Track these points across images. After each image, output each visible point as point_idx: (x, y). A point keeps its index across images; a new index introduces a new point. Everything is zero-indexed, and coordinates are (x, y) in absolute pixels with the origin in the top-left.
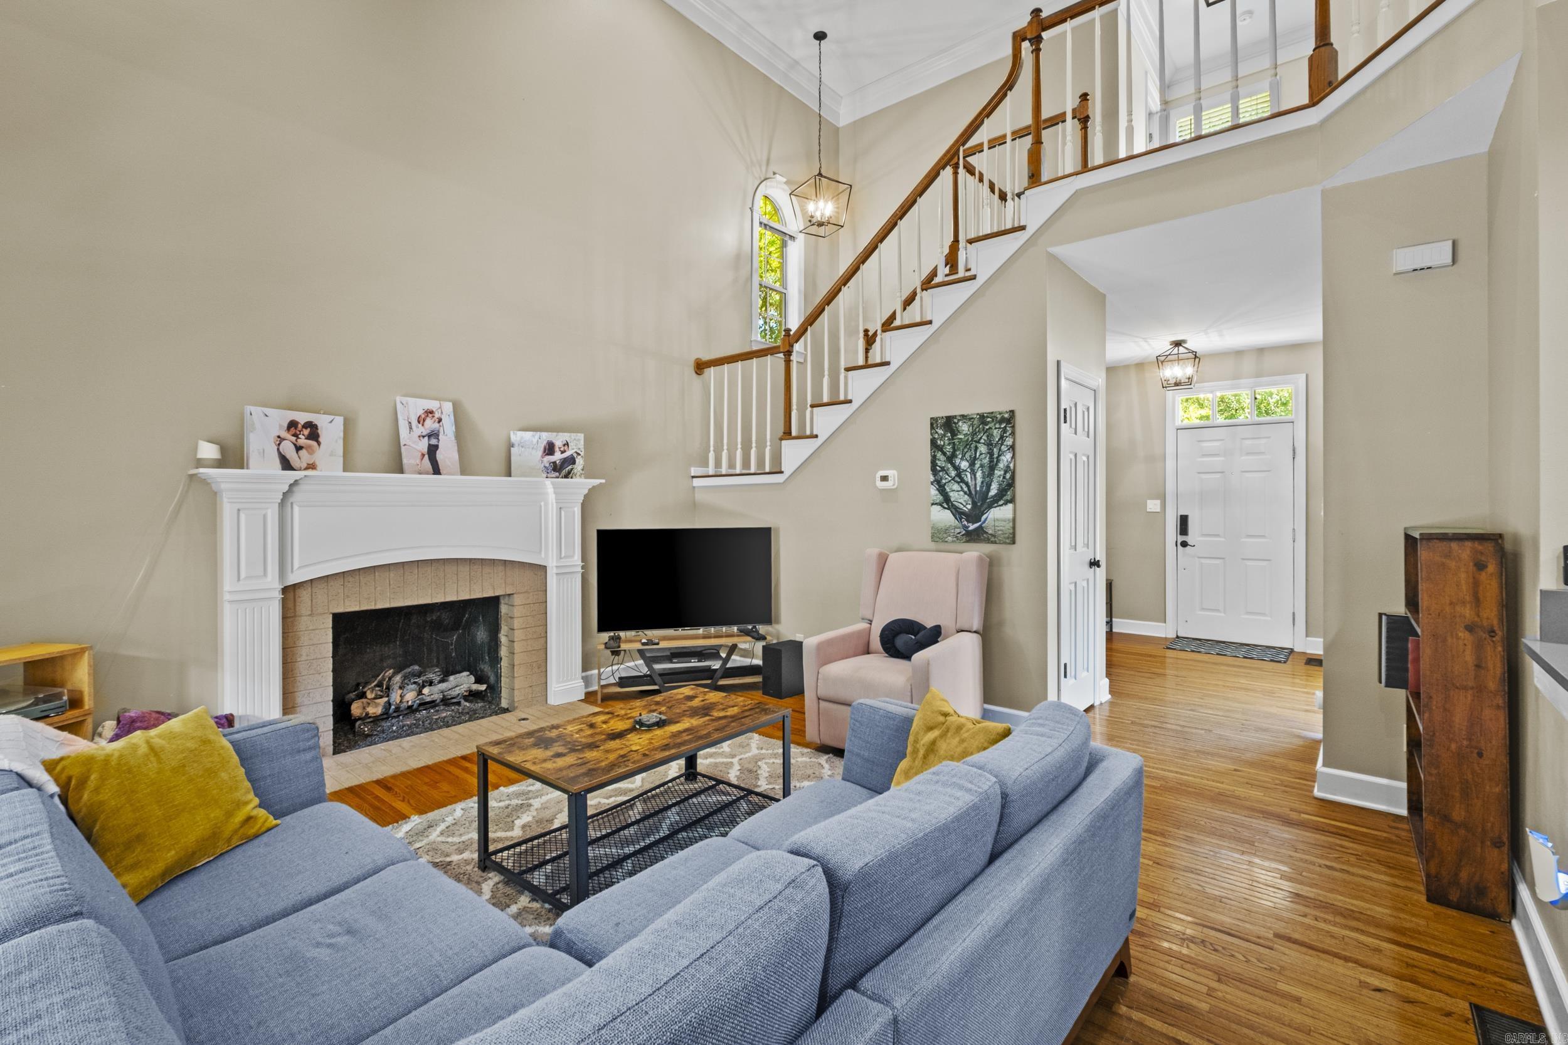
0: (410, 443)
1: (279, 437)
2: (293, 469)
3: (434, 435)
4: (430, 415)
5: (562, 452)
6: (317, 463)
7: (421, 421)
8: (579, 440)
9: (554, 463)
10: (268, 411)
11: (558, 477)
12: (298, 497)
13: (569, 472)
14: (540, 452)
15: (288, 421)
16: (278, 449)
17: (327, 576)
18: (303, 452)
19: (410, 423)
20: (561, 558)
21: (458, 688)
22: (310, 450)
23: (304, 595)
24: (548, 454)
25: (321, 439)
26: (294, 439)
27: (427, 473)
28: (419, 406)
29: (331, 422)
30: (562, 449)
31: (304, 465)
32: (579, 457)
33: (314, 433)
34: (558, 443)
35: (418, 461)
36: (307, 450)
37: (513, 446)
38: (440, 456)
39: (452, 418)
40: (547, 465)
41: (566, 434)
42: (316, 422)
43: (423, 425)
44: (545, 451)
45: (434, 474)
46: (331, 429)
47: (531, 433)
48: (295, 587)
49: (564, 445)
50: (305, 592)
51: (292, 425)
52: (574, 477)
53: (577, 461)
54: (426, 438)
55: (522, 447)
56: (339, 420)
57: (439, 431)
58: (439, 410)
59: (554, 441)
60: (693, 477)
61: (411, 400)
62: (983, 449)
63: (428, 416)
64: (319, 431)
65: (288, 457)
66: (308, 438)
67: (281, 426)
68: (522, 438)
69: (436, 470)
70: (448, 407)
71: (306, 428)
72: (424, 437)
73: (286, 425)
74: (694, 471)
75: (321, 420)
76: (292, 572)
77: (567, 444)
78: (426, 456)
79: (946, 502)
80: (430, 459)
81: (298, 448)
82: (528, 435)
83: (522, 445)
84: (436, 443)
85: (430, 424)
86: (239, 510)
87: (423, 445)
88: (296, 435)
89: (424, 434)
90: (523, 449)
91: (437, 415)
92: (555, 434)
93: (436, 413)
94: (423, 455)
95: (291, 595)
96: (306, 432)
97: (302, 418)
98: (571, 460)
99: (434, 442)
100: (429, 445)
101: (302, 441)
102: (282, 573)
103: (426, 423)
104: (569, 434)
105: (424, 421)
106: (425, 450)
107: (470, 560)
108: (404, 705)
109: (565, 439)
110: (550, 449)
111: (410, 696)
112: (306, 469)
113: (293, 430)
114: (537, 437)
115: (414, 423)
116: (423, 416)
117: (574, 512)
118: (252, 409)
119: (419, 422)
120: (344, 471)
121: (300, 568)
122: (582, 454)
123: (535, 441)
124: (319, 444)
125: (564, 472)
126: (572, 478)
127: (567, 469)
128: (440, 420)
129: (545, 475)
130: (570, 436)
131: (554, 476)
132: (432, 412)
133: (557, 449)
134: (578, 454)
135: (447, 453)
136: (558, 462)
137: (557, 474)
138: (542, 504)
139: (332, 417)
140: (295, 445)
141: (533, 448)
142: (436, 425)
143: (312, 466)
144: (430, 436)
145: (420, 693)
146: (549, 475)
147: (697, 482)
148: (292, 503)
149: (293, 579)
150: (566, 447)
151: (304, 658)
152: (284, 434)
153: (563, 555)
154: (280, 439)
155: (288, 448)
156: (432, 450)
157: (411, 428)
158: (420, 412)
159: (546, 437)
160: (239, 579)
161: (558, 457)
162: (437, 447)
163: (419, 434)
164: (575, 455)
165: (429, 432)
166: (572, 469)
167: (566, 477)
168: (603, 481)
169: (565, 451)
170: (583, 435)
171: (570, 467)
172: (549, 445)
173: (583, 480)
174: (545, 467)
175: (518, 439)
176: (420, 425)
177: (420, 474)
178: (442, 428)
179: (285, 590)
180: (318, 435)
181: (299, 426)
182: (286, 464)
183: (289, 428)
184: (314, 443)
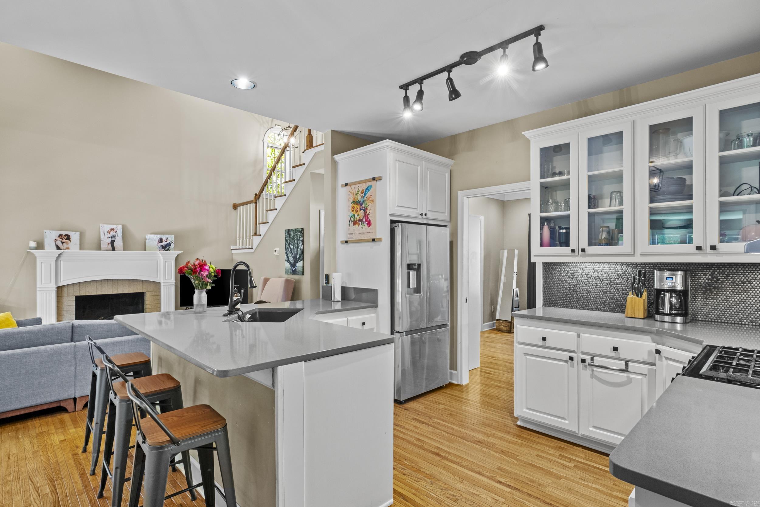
2: (61, 249)
3: (114, 237)
5: (166, 242)
6: (70, 247)
8: (172, 237)
9: (163, 246)
10: (51, 231)
11: (164, 251)
12: (62, 258)
13: (168, 249)
14: (157, 242)
15: (59, 234)
16: (55, 243)
17: (74, 284)
20: (165, 279)
22: (67, 243)
23: (65, 290)
24: (160, 243)
25: (71, 240)
26: (61, 240)
27: (110, 250)
28: (108, 227)
29: (75, 234)
31: (65, 248)
33: (68, 237)
34: (164, 238)
35: (107, 246)
37: (146, 240)
38: (115, 244)
39: (121, 231)
40: (160, 246)
42: (69, 234)
44: (159, 241)
45: (112, 250)
46: (75, 237)
47: (153, 235)
48: (62, 287)
50: (65, 289)
51: (60, 235)
53: (172, 245)
54: (110, 238)
56: (78, 234)
57: (115, 236)
58: (116, 228)
59: (162, 238)
60: (232, 249)
61: (105, 225)
62: (296, 241)
64: (70, 237)
65: (59, 246)
66: (66, 239)
67: (56, 236)
68: (150, 237)
69: (113, 249)
70: (120, 227)
73: (58, 235)
74: (232, 247)
75: (71, 234)
76: (60, 282)
78: (110, 244)
79: (288, 260)
80: (111, 245)
81: (63, 243)
82: (152, 236)
83: (150, 239)
85: (112, 233)
86: (42, 263)
87: (109, 241)
88: (62, 239)
90: (150, 241)
91: (115, 230)
92: (163, 235)
94: (109, 244)
95: (60, 289)
96: (66, 237)
97: (64, 233)
98: (169, 245)
99: (113, 239)
100: (111, 240)
101: (64, 240)
102: (57, 282)
103: (110, 233)
106: (110, 242)
107: (128, 279)
109: (167, 237)
110: (161, 241)
112: (66, 249)
113: (61, 237)
115: (106, 233)
116: (110, 231)
117: (171, 263)
118: (46, 231)
119: (108, 233)
120: (80, 250)
121: (63, 281)
122: (174, 242)
123: (155, 238)
124: (70, 241)
126: (169, 251)
128: (116, 232)
131: (162, 250)
132: (113, 229)
133: (163, 241)
134: (172, 242)
135: (119, 243)
137: (164, 249)
138: (158, 260)
139: (75, 232)
140: (61, 242)
142: (115, 233)
143: (68, 248)
144: (112, 237)
146: (160, 250)
147: (233, 252)
148: (60, 260)
149: (60, 284)
150: (167, 240)
151: (65, 310)
152: (57, 238)
153: (166, 278)
154: (56, 240)
155: (59, 243)
156: (112, 242)
157: (105, 235)
158: (109, 229)
159: (159, 236)
160: (42, 284)
161: (164, 243)
162: (114, 241)
163: (108, 237)
164: (171, 243)
165: (112, 236)
166: (169, 248)
167: (167, 250)
168: (183, 252)
169: (167, 241)
170: (174, 235)
171: (169, 247)
172: (160, 239)
173: (174, 252)
175: (148, 237)
178: (117, 235)
179: (58, 288)
180: (70, 239)
181: (63, 236)
182: (58, 248)
183: (59, 236)
184: (68, 241)
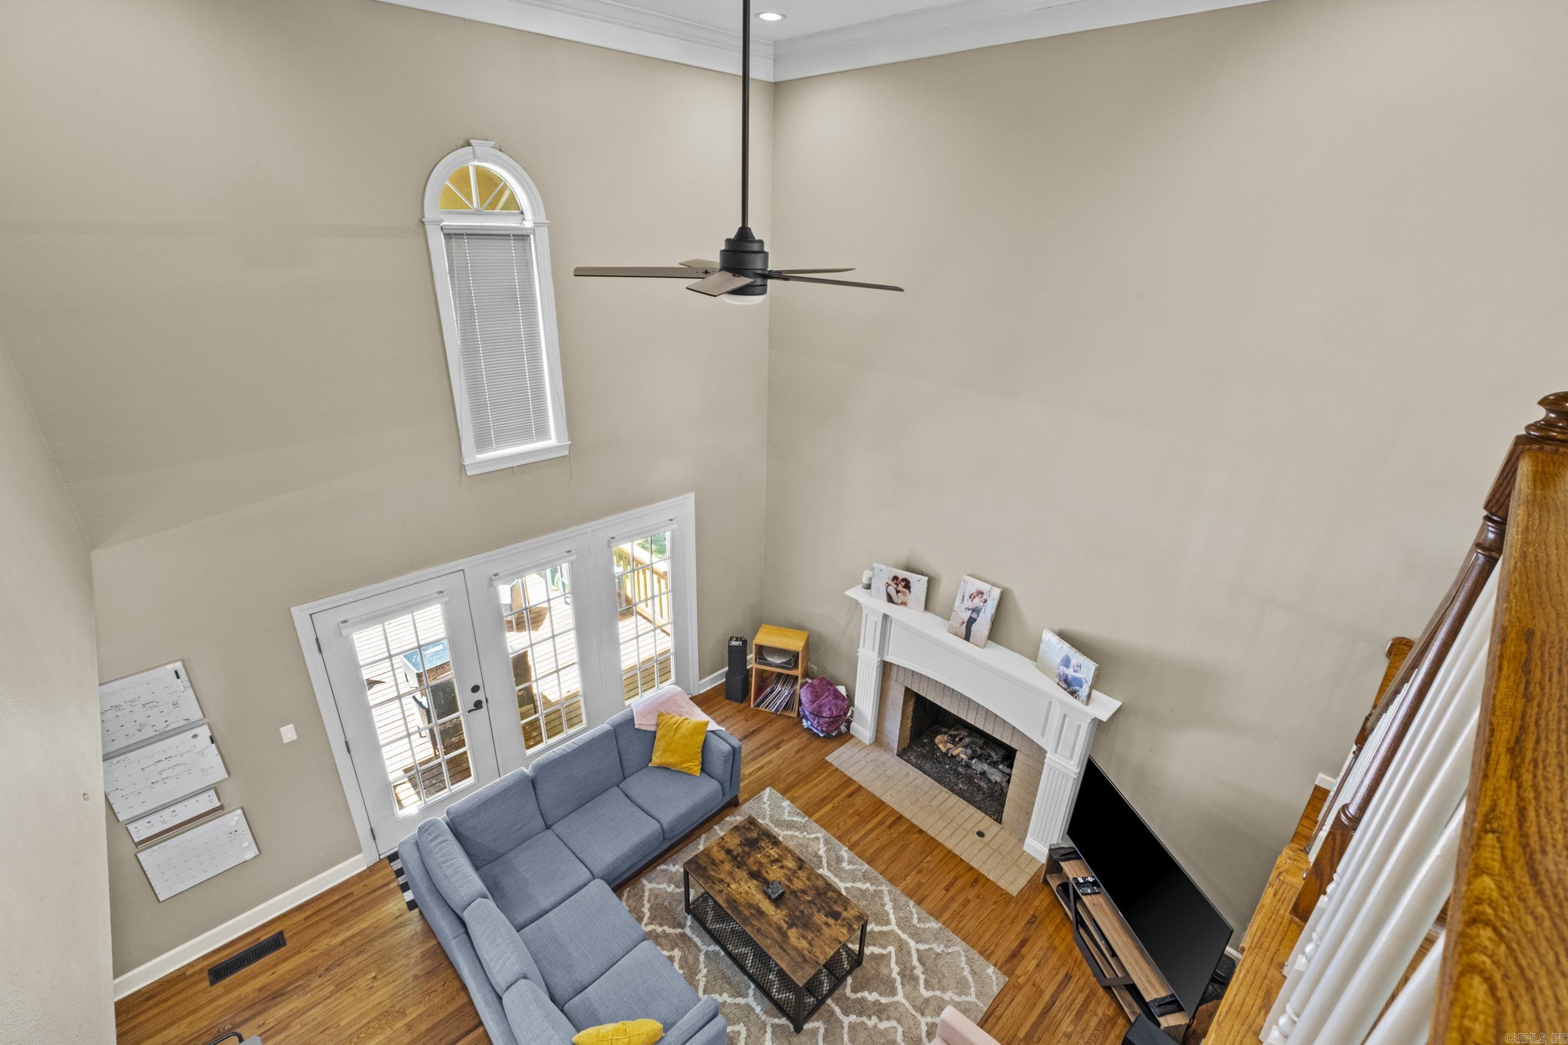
0: (958, 611)
1: (888, 583)
2: (893, 603)
3: (976, 610)
4: (980, 595)
5: (1075, 671)
6: (908, 602)
7: (972, 597)
9: (1066, 676)
10: (882, 569)
11: (1066, 690)
13: (1076, 692)
14: (1060, 659)
15: (893, 576)
16: (887, 590)
18: (899, 594)
20: (1056, 753)
21: (994, 776)
22: (904, 593)
24: (1064, 666)
25: (911, 590)
26: (896, 586)
27: (961, 637)
28: (975, 585)
30: (1075, 668)
31: (900, 602)
32: (1086, 684)
33: (907, 585)
34: (1074, 661)
35: (958, 626)
36: (902, 594)
37: (1041, 640)
38: (974, 627)
39: (996, 602)
40: (1061, 674)
42: (909, 579)
43: (972, 601)
44: (1062, 661)
45: (964, 639)
46: (919, 584)
47: (1058, 639)
48: (888, 663)
49: (1078, 666)
50: (893, 669)
51: (895, 578)
53: (1084, 686)
54: (970, 611)
55: (1048, 646)
56: (924, 580)
57: (981, 609)
58: (988, 594)
59: (1071, 657)
61: (971, 580)
63: (978, 595)
65: (891, 595)
66: (904, 587)
67: (889, 578)
68: (1049, 637)
69: (967, 637)
70: (996, 592)
71: (903, 582)
73: (892, 578)
75: (912, 577)
76: (888, 654)
77: (1079, 666)
78: (965, 624)
80: (967, 627)
81: (898, 592)
82: (1053, 641)
83: (1048, 643)
84: (976, 617)
85: (977, 602)
86: (867, 614)
87: (966, 616)
88: (897, 584)
89: (970, 608)
90: (1049, 649)
91: (985, 597)
93: (985, 594)
94: (963, 623)
95: (885, 666)
96: (903, 584)
97: (902, 574)
98: (1080, 682)
99: (974, 616)
100: (970, 617)
101: (900, 588)
102: (881, 653)
103: (974, 600)
105: (974, 598)
106: (966, 620)
108: (958, 759)
110: (1067, 662)
111: (964, 756)
112: (901, 604)
113: (895, 581)
115: (967, 597)
116: (975, 595)
117: (1079, 725)
119: (970, 598)
120: (923, 611)
121: (890, 656)
122: (1089, 683)
124: (910, 592)
125: (1071, 689)
126: (1075, 698)
127: (1075, 688)
128: (986, 601)
129: (1057, 682)
131: (1063, 686)
132: (982, 593)
133: (1071, 666)
134: (1086, 681)
135: (982, 627)
136: (1069, 677)
137: (1066, 686)
139: (920, 577)
140: (896, 590)
142: (982, 604)
143: (904, 604)
144: (974, 610)
145: (971, 759)
146: (1060, 683)
148: (891, 620)
149: (886, 659)
151: (889, 700)
152: (890, 582)
153: (1059, 753)
154: (888, 585)
155: (892, 591)
156: (971, 621)
157: (963, 600)
158: (974, 591)
159: (1066, 650)
160: (864, 647)
161: (1070, 672)
162: (975, 620)
163: (967, 606)
164: (1084, 681)
165: (974, 607)
166: (1078, 690)
167: (1072, 693)
169: (1077, 671)
170: (1094, 667)
171: (1077, 688)
173: (1085, 707)
174: (1059, 675)
175: (1047, 639)
176: (970, 600)
178: (984, 608)
179: (885, 662)
180: (910, 586)
181: (900, 580)
182: (890, 599)
183: (893, 580)
184: (907, 591)
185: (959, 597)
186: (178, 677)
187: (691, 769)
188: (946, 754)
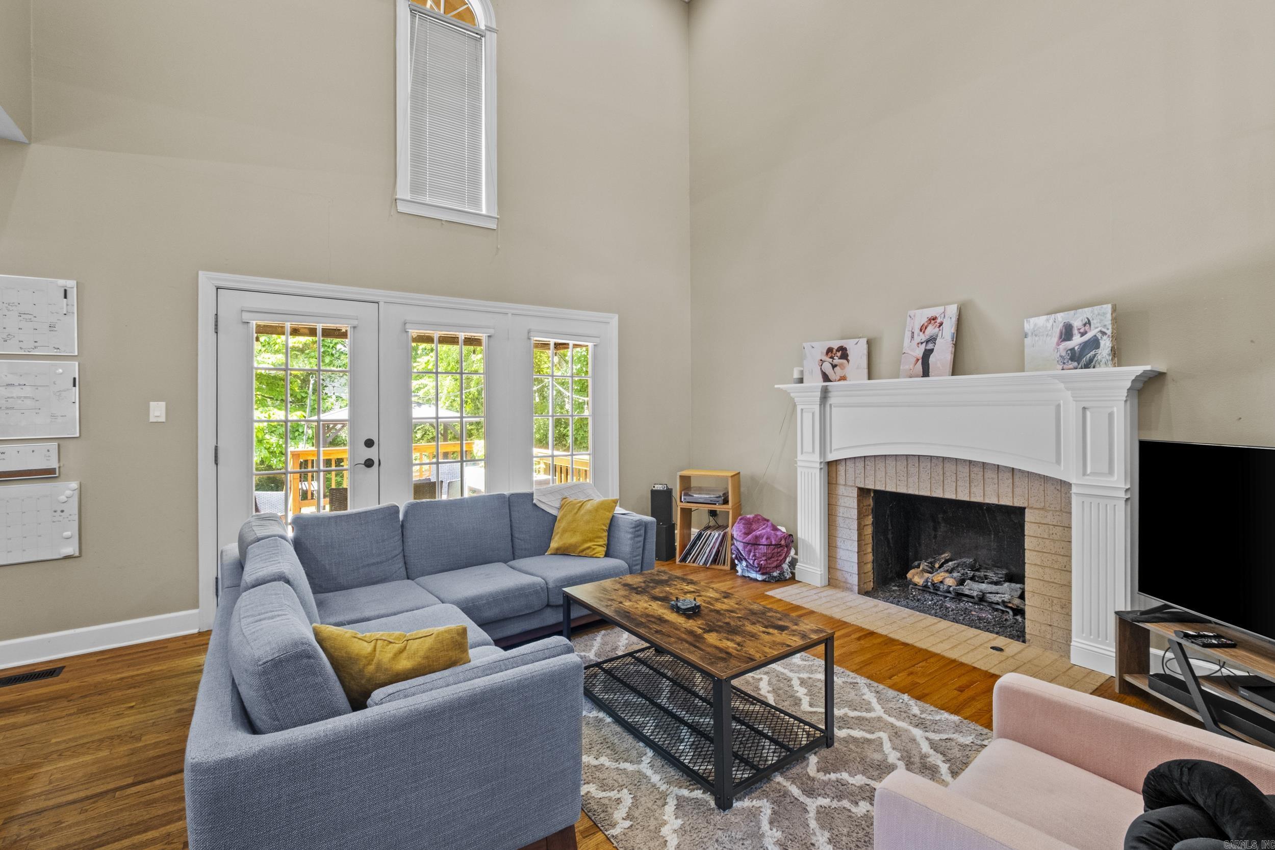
1: (821, 360)
2: (830, 381)
3: (932, 340)
4: (933, 322)
5: (1083, 334)
6: (847, 375)
7: (923, 329)
8: (1104, 314)
9: (1072, 350)
10: (814, 344)
11: (1076, 368)
12: (832, 399)
13: (1091, 360)
14: (1055, 339)
15: (826, 349)
16: (821, 369)
18: (837, 369)
19: (913, 333)
20: (1086, 474)
21: (999, 595)
22: (842, 366)
24: (1065, 340)
25: (849, 358)
26: (831, 360)
27: (917, 376)
29: (857, 344)
30: (1082, 331)
31: (838, 378)
32: (1105, 337)
33: (844, 353)
34: (1077, 324)
35: (911, 367)
36: (840, 366)
37: (1026, 336)
38: (932, 359)
39: (954, 319)
40: (1064, 354)
41: (1086, 309)
42: (845, 346)
43: (924, 332)
44: (1061, 337)
45: (922, 376)
46: (858, 351)
47: (1045, 317)
48: (836, 462)
49: (1085, 325)
50: (841, 468)
51: (830, 350)
52: (1097, 365)
53: (1102, 343)
54: (924, 344)
55: (1036, 335)
56: (863, 341)
57: (937, 336)
58: (942, 316)
59: (1072, 322)
61: (918, 311)
63: (930, 323)
64: (848, 352)
65: (827, 373)
66: (841, 358)
67: (822, 353)
68: (1035, 325)
69: (927, 373)
70: (952, 310)
71: (839, 351)
72: (922, 343)
73: (825, 352)
75: (849, 344)
76: (831, 450)
77: (1088, 323)
78: (920, 361)
80: (923, 364)
81: (834, 366)
82: (1041, 321)
83: (1035, 334)
84: (932, 347)
85: (931, 330)
86: (802, 409)
87: (919, 352)
88: (832, 358)
89: (923, 341)
90: (1037, 338)
91: (939, 321)
92: (1072, 312)
93: (939, 318)
94: (918, 360)
95: (831, 468)
96: (839, 354)
97: (835, 345)
98: (1094, 343)
99: (930, 346)
100: (926, 350)
101: (837, 361)
103: (927, 330)
104: (1090, 309)
105: (926, 328)
106: (921, 355)
107: (968, 461)
108: (943, 588)
109: (1085, 316)
110: (1067, 333)
111: (950, 582)
112: (839, 380)
113: (830, 354)
114: (1051, 321)
115: (917, 331)
116: (926, 324)
118: (804, 344)
119: (921, 330)
120: (868, 380)
121: (836, 451)
122: (1108, 332)
123: (1049, 325)
124: (848, 361)
125: (1084, 360)
126: (1094, 367)
127: (1088, 356)
128: (941, 325)
129: (1061, 367)
130: (1092, 312)
131: (1071, 366)
132: (935, 319)
133: (1075, 331)
134: (1104, 333)
135: (942, 355)
136: (1076, 348)
137: (1075, 364)
138: (1061, 402)
139: (857, 340)
140: (832, 364)
141: (1047, 335)
142: (937, 329)
143: (843, 378)
144: (927, 342)
145: (961, 582)
146: (1065, 366)
150: (1087, 328)
152: (825, 358)
153: (1089, 471)
154: (822, 362)
155: (827, 367)
156: (928, 353)
157: (913, 337)
158: (924, 320)
159: (1061, 318)
160: (804, 453)
161: (1077, 341)
162: (932, 351)
163: (919, 341)
164: (1099, 335)
165: (928, 337)
166: (1095, 355)
167: (1087, 366)
169: (1085, 333)
170: (1109, 306)
171: (1093, 353)
172: (1066, 329)
173: (1113, 369)
174: (1061, 356)
175: (1032, 326)
176: (921, 333)
177: (911, 377)
178: (940, 333)
179: (829, 464)
180: (847, 355)
181: (834, 351)
182: (826, 378)
183: (827, 353)
184: (844, 361)
185: (908, 334)
186: (65, 297)
187: (594, 549)
188: (925, 587)
